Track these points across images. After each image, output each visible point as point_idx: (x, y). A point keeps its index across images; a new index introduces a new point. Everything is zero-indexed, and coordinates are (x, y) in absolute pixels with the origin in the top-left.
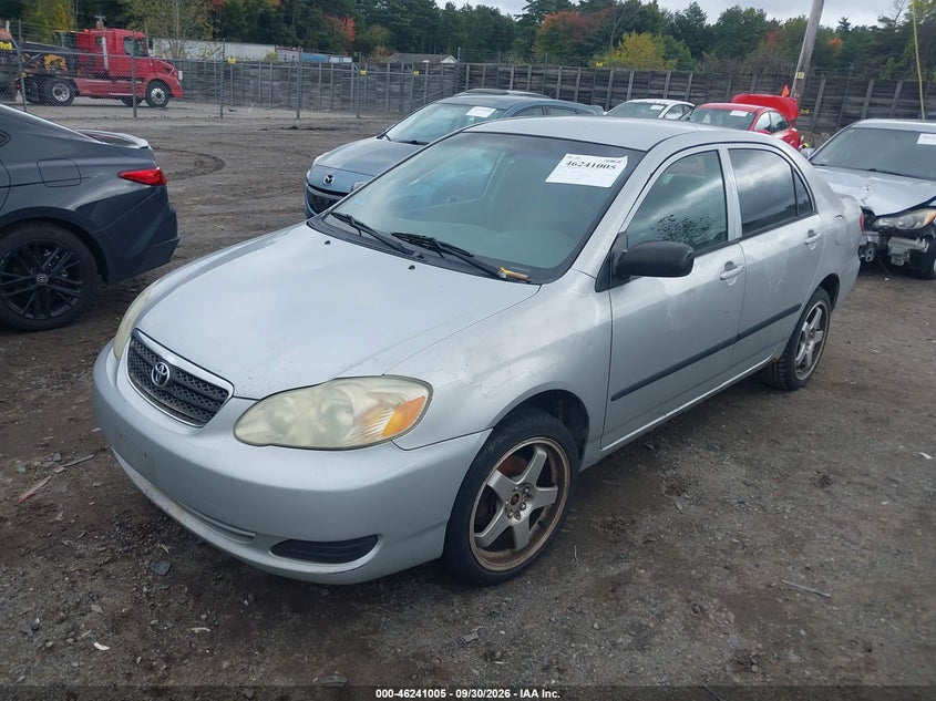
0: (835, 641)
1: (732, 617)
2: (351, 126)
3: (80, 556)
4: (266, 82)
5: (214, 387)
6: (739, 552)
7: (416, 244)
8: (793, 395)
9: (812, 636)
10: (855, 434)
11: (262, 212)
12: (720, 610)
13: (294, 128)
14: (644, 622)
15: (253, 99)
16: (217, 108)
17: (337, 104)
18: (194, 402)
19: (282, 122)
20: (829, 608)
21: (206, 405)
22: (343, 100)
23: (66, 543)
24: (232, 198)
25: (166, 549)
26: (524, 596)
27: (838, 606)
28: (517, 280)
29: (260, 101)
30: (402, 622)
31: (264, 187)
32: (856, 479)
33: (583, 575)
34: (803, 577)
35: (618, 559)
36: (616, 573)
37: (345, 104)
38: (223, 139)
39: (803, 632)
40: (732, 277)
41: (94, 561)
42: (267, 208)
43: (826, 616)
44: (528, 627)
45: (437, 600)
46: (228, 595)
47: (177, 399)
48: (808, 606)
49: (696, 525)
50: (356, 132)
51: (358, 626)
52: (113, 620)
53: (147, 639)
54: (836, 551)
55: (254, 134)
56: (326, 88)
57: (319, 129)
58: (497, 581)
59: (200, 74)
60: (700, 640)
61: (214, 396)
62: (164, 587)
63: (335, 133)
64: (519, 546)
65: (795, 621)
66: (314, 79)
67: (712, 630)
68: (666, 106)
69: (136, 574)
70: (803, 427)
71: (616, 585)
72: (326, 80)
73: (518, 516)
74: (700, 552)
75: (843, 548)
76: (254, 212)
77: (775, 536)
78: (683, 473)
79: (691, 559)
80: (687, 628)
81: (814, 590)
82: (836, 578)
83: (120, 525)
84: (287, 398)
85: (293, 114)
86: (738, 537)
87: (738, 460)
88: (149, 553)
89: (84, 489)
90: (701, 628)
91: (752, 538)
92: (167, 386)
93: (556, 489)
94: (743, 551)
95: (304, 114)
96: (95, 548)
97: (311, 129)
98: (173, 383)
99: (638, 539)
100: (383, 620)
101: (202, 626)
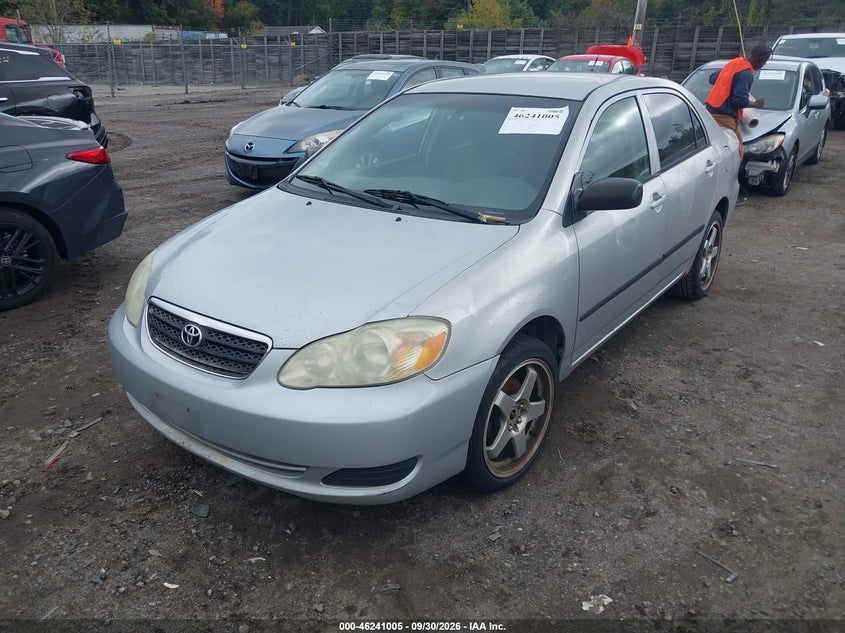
0: (792, 503)
1: (705, 493)
2: (240, 97)
3: (122, 509)
4: (150, 61)
5: (250, 342)
6: (695, 439)
7: (390, 198)
8: (699, 304)
9: (772, 500)
10: (758, 331)
11: (182, 182)
12: (693, 488)
13: (187, 102)
14: (635, 506)
15: (137, 78)
16: (108, 89)
17: (220, 77)
18: (233, 358)
19: (173, 97)
20: (779, 476)
21: (246, 359)
22: (225, 73)
23: (104, 499)
24: (149, 172)
25: (200, 494)
26: (529, 496)
27: (786, 474)
28: (497, 223)
29: (146, 79)
30: (431, 531)
31: (177, 158)
32: (769, 369)
33: (572, 474)
34: (751, 454)
35: (598, 456)
36: (599, 468)
37: (227, 76)
38: (121, 117)
39: (764, 499)
40: (658, 206)
41: (137, 512)
42: (185, 177)
43: (778, 483)
44: (540, 522)
45: (456, 508)
46: (270, 527)
47: (212, 357)
48: (762, 477)
49: (653, 421)
50: (245, 102)
51: (394, 539)
52: (173, 561)
53: (211, 573)
54: (771, 429)
55: (150, 110)
56: (208, 63)
57: (210, 101)
58: (503, 486)
59: (82, 56)
60: (684, 515)
61: (254, 350)
62: (210, 527)
63: (227, 104)
64: (519, 454)
65: (754, 491)
66: (195, 55)
67: (692, 506)
68: (528, 60)
69: (180, 519)
70: (715, 329)
71: (602, 478)
72: (206, 55)
73: (516, 428)
74: (663, 443)
75: (776, 426)
76: (175, 183)
77: (719, 423)
78: (629, 379)
79: (658, 450)
80: (671, 507)
81: (763, 463)
82: (778, 451)
83: (150, 478)
84: (324, 344)
85: (182, 89)
86: (691, 426)
87: (669, 362)
88: (185, 499)
89: (103, 449)
90: (682, 505)
91: (701, 426)
92: (201, 345)
93: (543, 402)
94: (698, 438)
95: (192, 89)
96: (131, 500)
97: (203, 102)
98: (206, 342)
99: (609, 437)
100: (415, 531)
101: (257, 556)
